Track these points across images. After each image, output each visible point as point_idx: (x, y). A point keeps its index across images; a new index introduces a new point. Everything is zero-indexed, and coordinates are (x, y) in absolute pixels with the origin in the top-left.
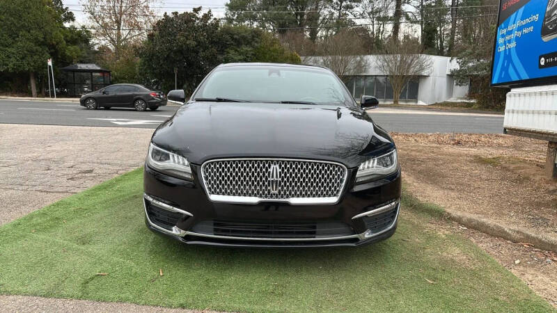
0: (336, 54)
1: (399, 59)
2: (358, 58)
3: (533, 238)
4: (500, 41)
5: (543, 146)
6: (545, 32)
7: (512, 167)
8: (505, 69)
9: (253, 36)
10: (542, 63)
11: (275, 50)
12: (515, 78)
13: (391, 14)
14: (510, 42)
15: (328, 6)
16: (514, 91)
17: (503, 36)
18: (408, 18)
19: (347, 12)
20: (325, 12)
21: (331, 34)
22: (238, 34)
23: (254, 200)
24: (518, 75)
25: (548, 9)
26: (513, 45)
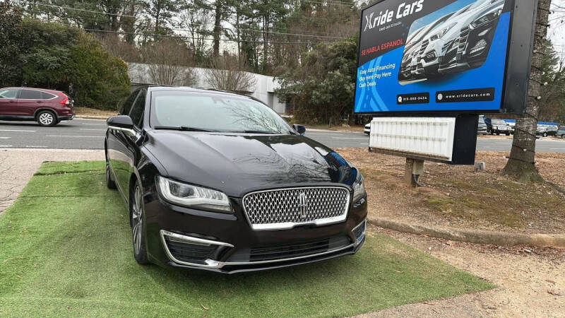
0: (163, 63)
1: (227, 75)
2: (187, 70)
3: (430, 231)
4: (361, 79)
5: (403, 161)
6: (401, 78)
7: (378, 177)
8: (366, 101)
9: (69, 36)
10: (400, 100)
11: (97, 54)
12: (376, 110)
13: (210, 27)
14: (370, 81)
15: (144, 11)
16: (375, 119)
17: (363, 75)
18: (227, 35)
19: (165, 20)
20: (141, 17)
21: (150, 41)
22: (48, 31)
23: (290, 225)
24: (379, 107)
25: (403, 62)
26: (373, 84)
